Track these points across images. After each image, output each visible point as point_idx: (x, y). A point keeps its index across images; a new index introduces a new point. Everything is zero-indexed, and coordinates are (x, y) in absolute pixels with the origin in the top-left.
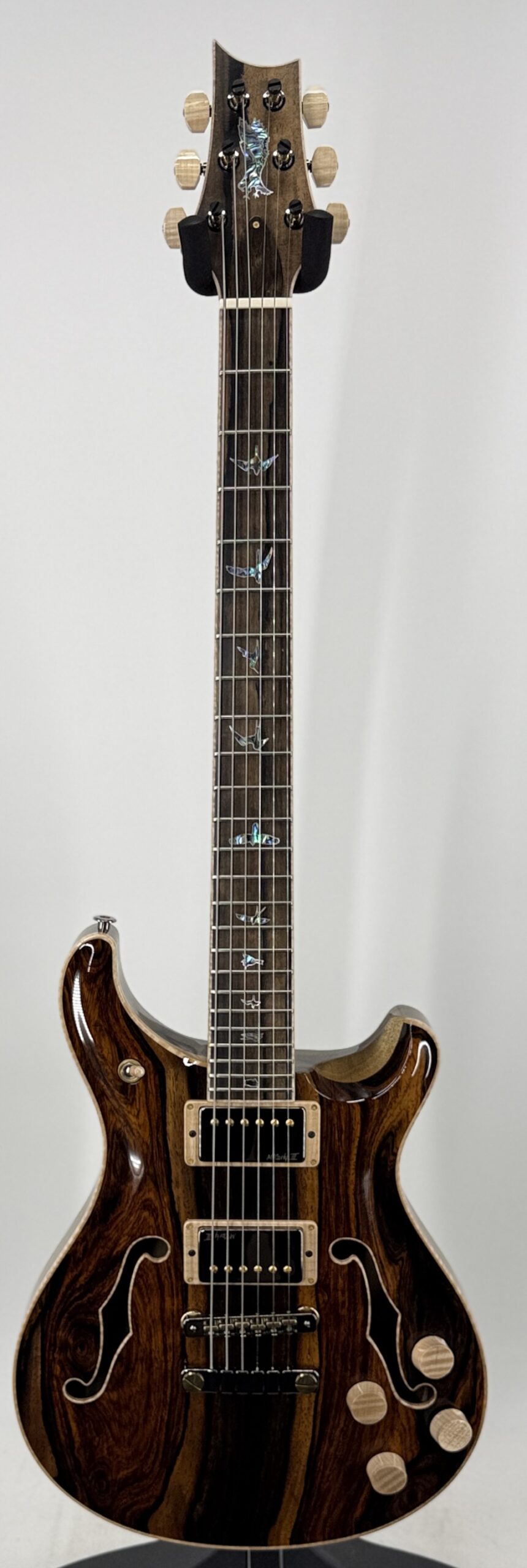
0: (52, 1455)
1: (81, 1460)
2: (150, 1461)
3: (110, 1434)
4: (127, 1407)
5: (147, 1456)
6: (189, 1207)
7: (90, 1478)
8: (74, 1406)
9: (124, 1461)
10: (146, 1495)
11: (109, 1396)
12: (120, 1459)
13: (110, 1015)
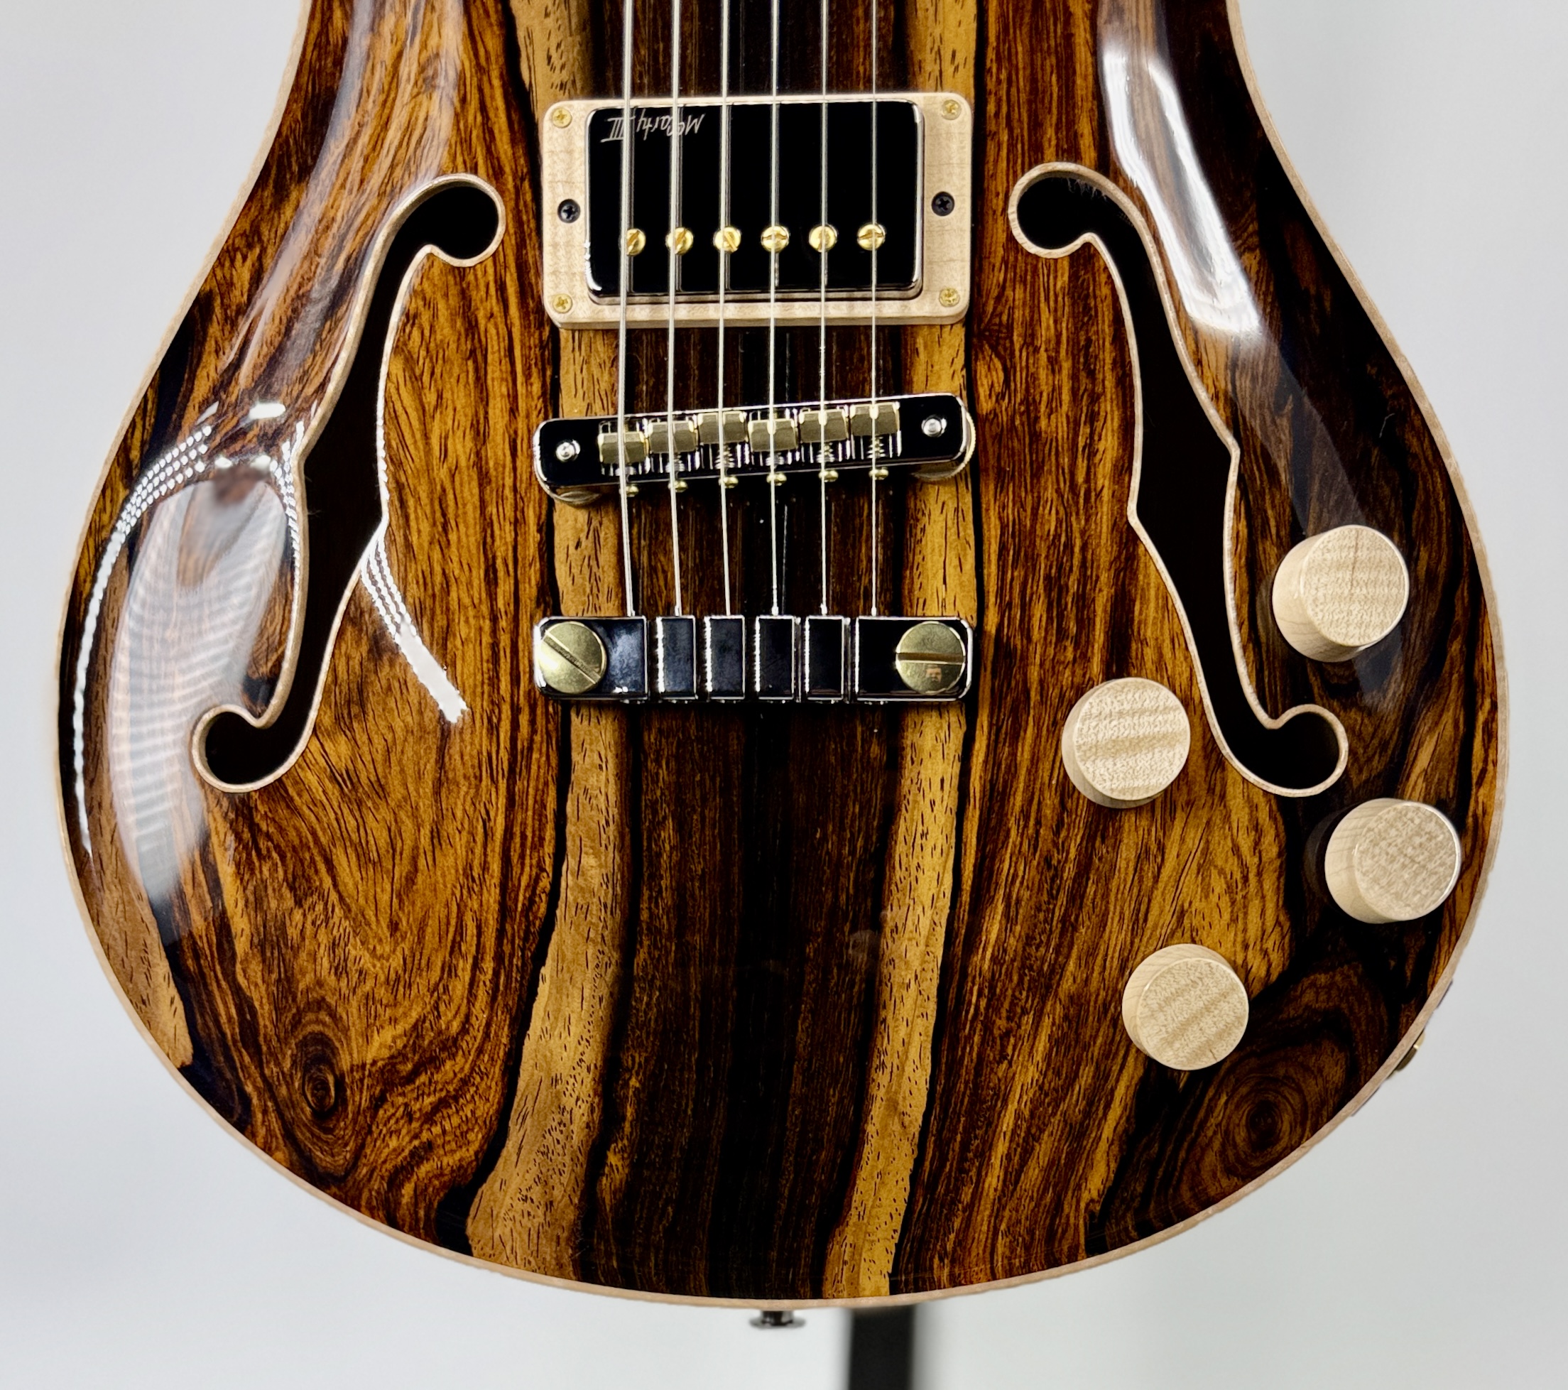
0: (173, 991)
1: (255, 996)
2: (459, 988)
3: (334, 897)
4: (380, 789)
5: (449, 970)
7: (287, 1064)
8: (225, 803)
9: (382, 993)
10: (456, 1121)
11: (325, 754)
12: (369, 984)
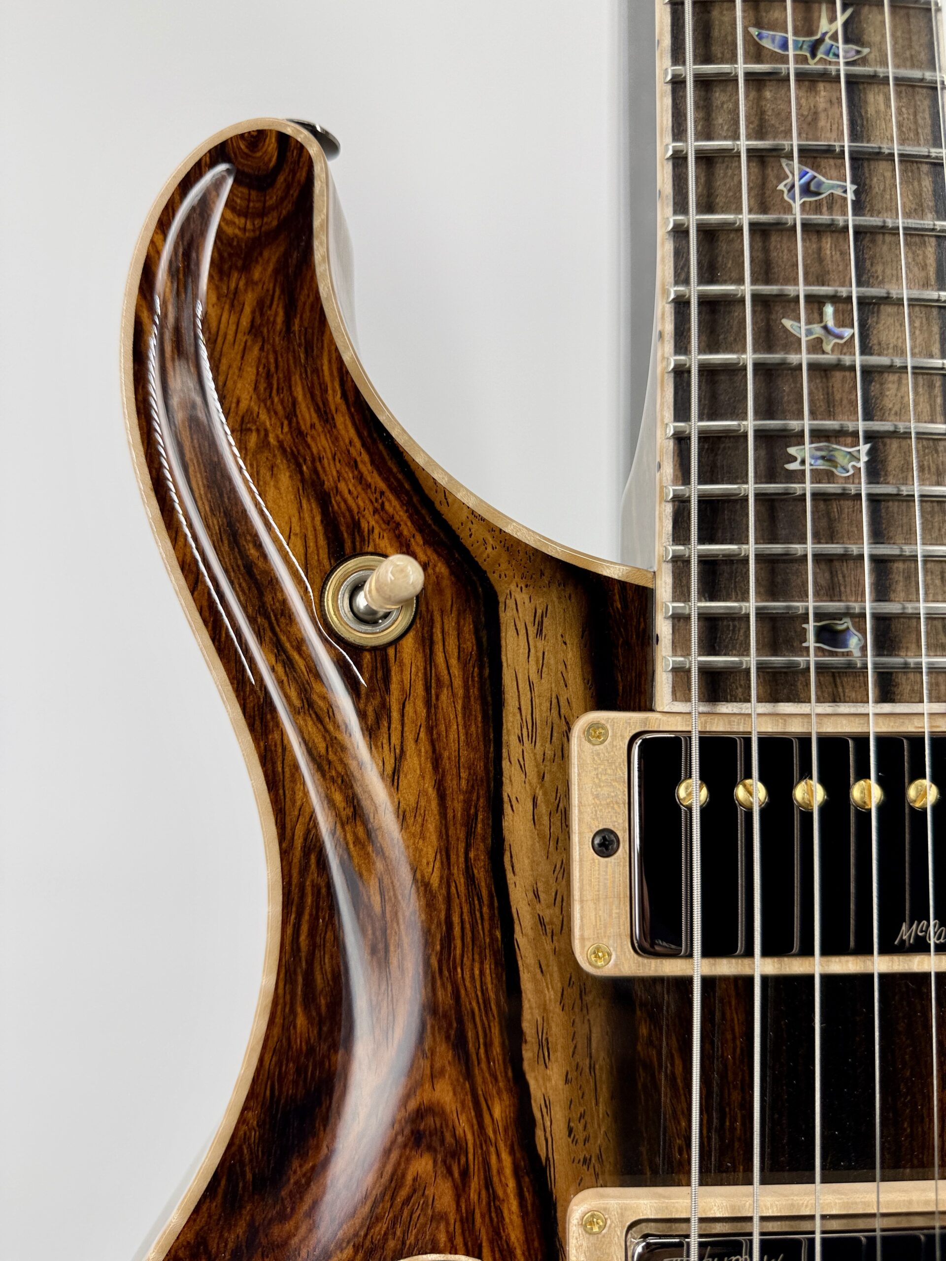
6: (586, 1140)
13: (299, 393)
